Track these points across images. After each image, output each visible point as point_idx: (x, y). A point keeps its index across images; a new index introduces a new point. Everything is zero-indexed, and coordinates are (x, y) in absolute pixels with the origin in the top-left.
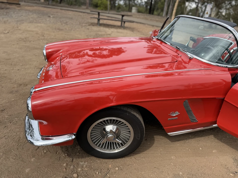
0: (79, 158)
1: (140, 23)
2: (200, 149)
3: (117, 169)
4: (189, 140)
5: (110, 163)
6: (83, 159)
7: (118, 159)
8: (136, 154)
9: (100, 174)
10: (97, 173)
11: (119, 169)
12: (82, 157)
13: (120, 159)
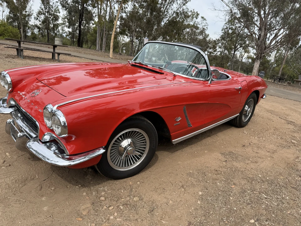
0: (96, 185)
1: (78, 57)
2: (196, 152)
3: (138, 183)
4: (185, 149)
5: (130, 181)
6: (100, 186)
7: (135, 176)
8: (148, 168)
9: (125, 191)
10: (122, 191)
11: (140, 183)
12: (99, 184)
13: (137, 176)
